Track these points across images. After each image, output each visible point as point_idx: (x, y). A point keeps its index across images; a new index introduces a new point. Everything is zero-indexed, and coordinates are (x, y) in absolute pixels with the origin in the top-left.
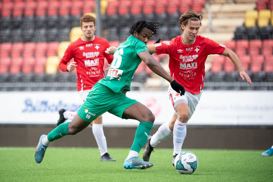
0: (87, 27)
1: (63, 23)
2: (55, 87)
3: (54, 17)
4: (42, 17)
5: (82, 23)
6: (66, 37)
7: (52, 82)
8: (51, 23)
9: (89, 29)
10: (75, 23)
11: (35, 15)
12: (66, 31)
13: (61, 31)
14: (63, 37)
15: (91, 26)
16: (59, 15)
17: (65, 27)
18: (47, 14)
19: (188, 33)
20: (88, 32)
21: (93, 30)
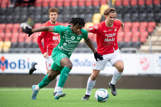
0: (52, 15)
1: (88, 11)
2: (83, 51)
3: (83, 7)
4: (75, 7)
5: (49, 13)
6: (90, 19)
7: (81, 47)
8: (81, 11)
9: (54, 16)
10: (96, 11)
11: (71, 6)
12: (90, 15)
13: (87, 16)
14: (88, 19)
15: (55, 15)
16: (85, 5)
17: (89, 13)
18: (78, 5)
19: (109, 20)
20: (53, 18)
21: (56, 17)
